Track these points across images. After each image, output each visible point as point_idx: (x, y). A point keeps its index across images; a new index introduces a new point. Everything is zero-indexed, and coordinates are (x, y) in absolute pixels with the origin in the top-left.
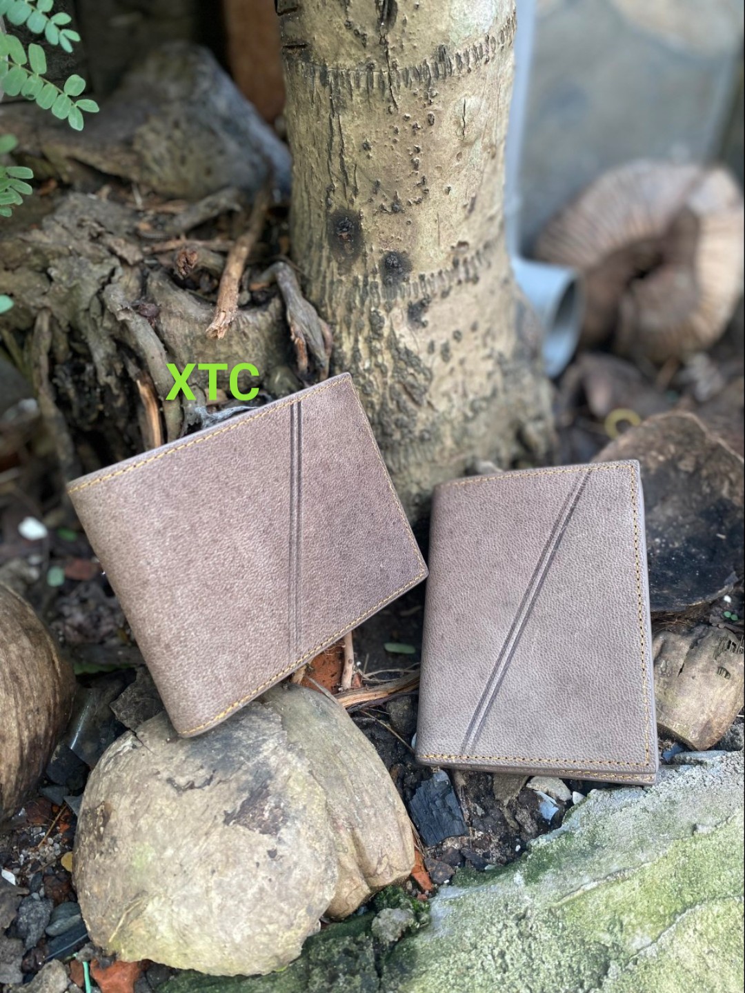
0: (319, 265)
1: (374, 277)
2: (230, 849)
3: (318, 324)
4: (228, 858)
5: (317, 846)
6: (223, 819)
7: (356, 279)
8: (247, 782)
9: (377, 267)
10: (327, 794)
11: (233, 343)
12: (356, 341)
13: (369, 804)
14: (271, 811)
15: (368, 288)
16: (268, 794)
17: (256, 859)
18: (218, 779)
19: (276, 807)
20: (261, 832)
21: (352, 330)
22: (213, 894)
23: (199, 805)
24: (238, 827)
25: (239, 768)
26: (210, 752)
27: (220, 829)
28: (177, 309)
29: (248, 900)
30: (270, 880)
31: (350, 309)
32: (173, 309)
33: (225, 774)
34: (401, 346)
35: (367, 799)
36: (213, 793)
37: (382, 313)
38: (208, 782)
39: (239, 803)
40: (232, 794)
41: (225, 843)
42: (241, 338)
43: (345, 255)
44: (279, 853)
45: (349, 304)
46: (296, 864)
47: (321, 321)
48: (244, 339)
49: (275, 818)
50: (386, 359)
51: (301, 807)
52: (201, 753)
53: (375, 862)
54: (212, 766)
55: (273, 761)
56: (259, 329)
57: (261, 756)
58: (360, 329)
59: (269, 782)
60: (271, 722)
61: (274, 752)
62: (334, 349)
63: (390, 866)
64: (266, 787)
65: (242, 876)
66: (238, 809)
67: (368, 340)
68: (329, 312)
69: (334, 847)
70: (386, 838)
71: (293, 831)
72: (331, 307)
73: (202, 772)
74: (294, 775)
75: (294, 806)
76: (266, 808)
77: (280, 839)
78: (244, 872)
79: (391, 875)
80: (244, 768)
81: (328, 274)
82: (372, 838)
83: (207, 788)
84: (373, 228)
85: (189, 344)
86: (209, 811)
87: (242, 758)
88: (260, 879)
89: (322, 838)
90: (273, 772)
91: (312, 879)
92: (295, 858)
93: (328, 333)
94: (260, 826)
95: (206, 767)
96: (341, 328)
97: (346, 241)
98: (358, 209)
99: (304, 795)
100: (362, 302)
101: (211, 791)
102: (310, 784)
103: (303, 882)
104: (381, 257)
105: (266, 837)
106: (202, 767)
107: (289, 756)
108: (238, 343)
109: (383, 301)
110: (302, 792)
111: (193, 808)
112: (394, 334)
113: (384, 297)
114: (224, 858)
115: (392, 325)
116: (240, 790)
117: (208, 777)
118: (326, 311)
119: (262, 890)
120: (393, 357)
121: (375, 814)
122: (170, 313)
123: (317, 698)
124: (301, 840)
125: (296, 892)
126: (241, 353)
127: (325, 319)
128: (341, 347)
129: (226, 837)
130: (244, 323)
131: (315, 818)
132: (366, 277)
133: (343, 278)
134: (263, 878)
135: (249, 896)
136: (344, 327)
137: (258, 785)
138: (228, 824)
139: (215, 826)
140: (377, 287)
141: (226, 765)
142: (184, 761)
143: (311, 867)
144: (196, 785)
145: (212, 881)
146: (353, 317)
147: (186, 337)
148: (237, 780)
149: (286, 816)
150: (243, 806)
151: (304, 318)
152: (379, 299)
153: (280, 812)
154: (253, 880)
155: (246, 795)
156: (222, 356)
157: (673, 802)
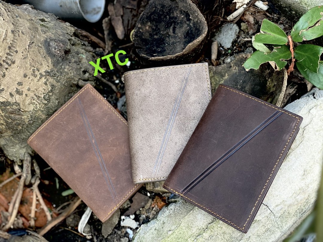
157: (164, 223)
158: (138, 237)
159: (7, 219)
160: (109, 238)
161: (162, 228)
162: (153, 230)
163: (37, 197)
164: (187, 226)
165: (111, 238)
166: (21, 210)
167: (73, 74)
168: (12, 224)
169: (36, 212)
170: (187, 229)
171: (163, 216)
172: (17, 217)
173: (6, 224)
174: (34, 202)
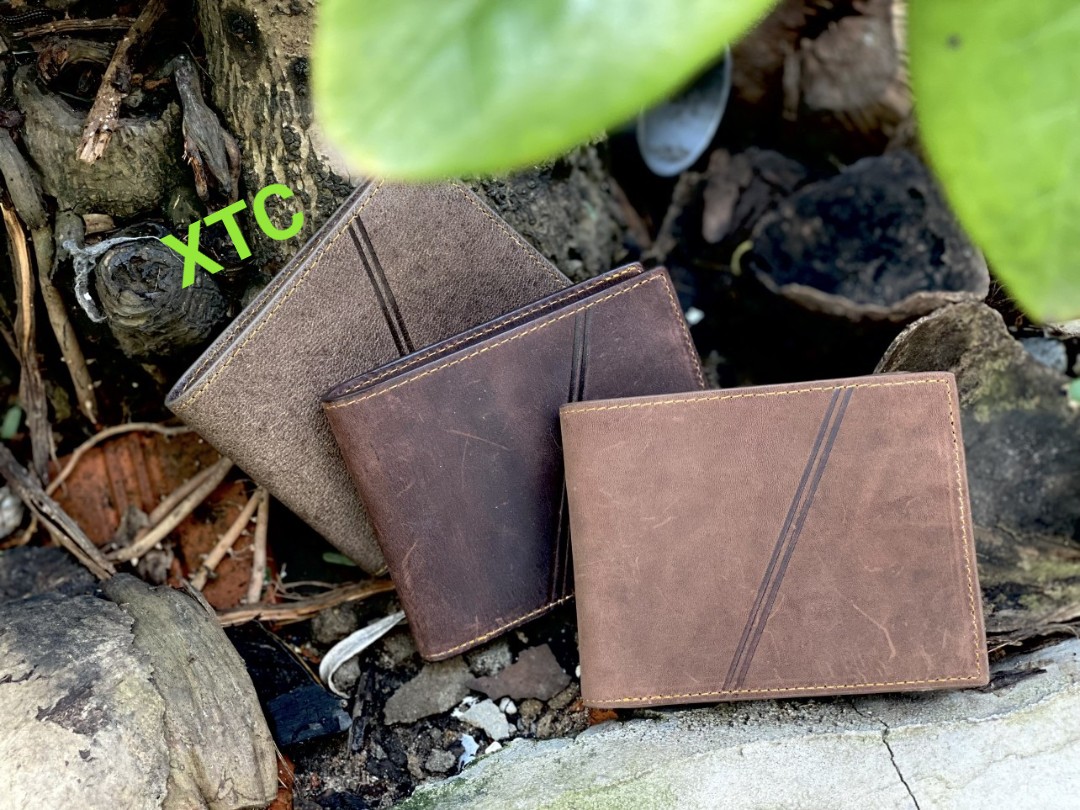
0: (222, 66)
1: (284, 87)
2: (38, 745)
3: (221, 139)
4: (35, 753)
5: (141, 755)
6: (36, 715)
7: (262, 87)
8: (70, 680)
9: (285, 74)
10: (167, 705)
11: (114, 159)
12: (269, 162)
13: (218, 720)
14: (90, 712)
15: (278, 98)
16: (90, 695)
17: (66, 759)
18: (37, 675)
19: (97, 709)
20: (74, 731)
21: (264, 148)
22: (16, 789)
23: (13, 699)
24: (51, 723)
25: (65, 666)
26: (36, 646)
27: (31, 724)
28: (45, 117)
29: (53, 799)
30: (79, 781)
31: (259, 123)
32: (40, 117)
33: (47, 670)
34: (326, 170)
35: (216, 715)
36: (30, 688)
37: (297, 129)
38: (27, 677)
39: (56, 700)
40: (49, 691)
41: (35, 738)
42: (125, 155)
43: (247, 57)
44: (92, 755)
45: (256, 117)
46: (111, 769)
47: (225, 135)
48: (129, 155)
49: (93, 720)
50: (308, 184)
51: (128, 713)
52: (26, 647)
53: (215, 786)
54: (35, 661)
55: (106, 662)
56: (150, 143)
57: (93, 656)
58: (273, 148)
59: (94, 682)
60: (120, 623)
61: (111, 654)
62: (243, 170)
63: (235, 792)
64: (90, 687)
65: (49, 774)
66: (54, 706)
67: (283, 162)
68: (236, 123)
69: (166, 762)
70: (233, 759)
71: (114, 735)
72: (237, 118)
73: (22, 667)
74: (128, 679)
75: (119, 711)
76: (86, 708)
77: (95, 741)
78: (52, 769)
79: (236, 802)
80: (70, 666)
81: (231, 78)
82: (215, 758)
83: (24, 682)
84: (273, 30)
85: (60, 161)
86: (22, 706)
87: (71, 656)
88: (68, 778)
89: (149, 748)
90: (102, 674)
91: (130, 788)
92: (111, 763)
93: (233, 151)
94: (74, 725)
95: (28, 662)
96: (251, 144)
97: (245, 43)
98: (251, 8)
99: (136, 701)
100: (272, 116)
101: (27, 686)
102: (146, 692)
103: (119, 789)
104: (287, 63)
105: (80, 737)
106: (23, 662)
107: (129, 660)
108: (122, 160)
109: (296, 115)
110: (134, 698)
111: (6, 701)
112: (315, 157)
113: (298, 111)
114: (31, 753)
115: (311, 145)
116: (60, 687)
117: (28, 672)
118: (233, 121)
119: (69, 790)
120: (316, 183)
121: (223, 733)
122: (37, 122)
123: (185, 603)
124: (121, 747)
125: (108, 798)
126: (126, 172)
127: (232, 132)
128: (252, 167)
129: (35, 733)
130: (127, 135)
131: (145, 726)
132: (274, 86)
133: (248, 84)
134: (72, 778)
135: (55, 795)
136: (254, 143)
137: (81, 685)
138: (40, 720)
139: (27, 720)
140: (288, 99)
141: (50, 661)
142: (6, 655)
143: (132, 776)
144: (13, 679)
145: (17, 775)
146: (264, 132)
147: (56, 152)
148: (59, 677)
149: (107, 720)
150: (59, 704)
151: (201, 132)
152: (292, 113)
153: (102, 714)
154: (60, 778)
155: (64, 693)
156: (103, 176)
157: (593, 754)
158: (492, 762)
159: (132, 537)
160: (400, 731)
161: (583, 764)
162: (550, 760)
163: (255, 514)
164: (663, 790)
165: (405, 736)
166: (185, 533)
167: (545, 232)
168: (140, 554)
169: (227, 556)
170: (658, 798)
171: (600, 737)
172: (163, 541)
173: (121, 547)
174: (238, 527)
